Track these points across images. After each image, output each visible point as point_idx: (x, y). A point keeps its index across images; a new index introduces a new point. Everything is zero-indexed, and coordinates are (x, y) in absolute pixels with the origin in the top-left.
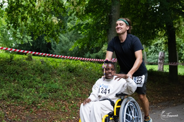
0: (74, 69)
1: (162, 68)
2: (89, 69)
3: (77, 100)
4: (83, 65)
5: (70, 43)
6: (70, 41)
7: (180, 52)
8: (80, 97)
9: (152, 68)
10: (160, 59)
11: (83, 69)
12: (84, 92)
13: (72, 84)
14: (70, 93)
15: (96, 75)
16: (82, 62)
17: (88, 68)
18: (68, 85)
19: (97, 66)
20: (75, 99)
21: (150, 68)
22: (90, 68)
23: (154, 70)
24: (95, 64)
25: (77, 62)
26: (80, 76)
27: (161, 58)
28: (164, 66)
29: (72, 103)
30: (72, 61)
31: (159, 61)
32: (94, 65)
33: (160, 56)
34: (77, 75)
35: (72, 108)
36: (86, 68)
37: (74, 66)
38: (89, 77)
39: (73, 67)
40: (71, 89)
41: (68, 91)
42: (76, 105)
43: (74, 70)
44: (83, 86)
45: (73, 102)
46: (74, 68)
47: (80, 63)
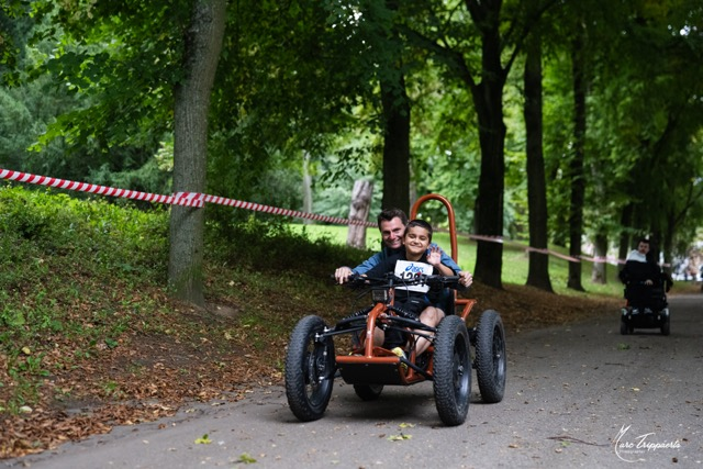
0: (42, 226)
1: (360, 236)
2: (102, 230)
3: (43, 343)
4: (76, 212)
5: (35, 126)
6: (36, 116)
7: (421, 184)
8: (57, 332)
9: (328, 236)
10: (355, 206)
11: (78, 226)
12: (74, 313)
13: (29, 282)
14: (20, 314)
15: (125, 251)
16: (76, 200)
17: (96, 226)
18: (14, 286)
19: (129, 220)
20: (38, 338)
21: (321, 237)
22: (103, 223)
23: (333, 242)
24: (123, 210)
25: (56, 198)
26: (64, 255)
27: (359, 201)
28: (369, 230)
29: (22, 353)
30: (34, 196)
31: (352, 213)
32: (122, 213)
33: (358, 196)
34: (54, 248)
35: (21, 374)
36: (89, 224)
37: (43, 215)
38: (98, 257)
39: (38, 219)
40: (22, 301)
41: (11, 308)
42: (38, 360)
43: (40, 231)
44: (72, 291)
45: (27, 350)
46: (41, 222)
47: (66, 205)
